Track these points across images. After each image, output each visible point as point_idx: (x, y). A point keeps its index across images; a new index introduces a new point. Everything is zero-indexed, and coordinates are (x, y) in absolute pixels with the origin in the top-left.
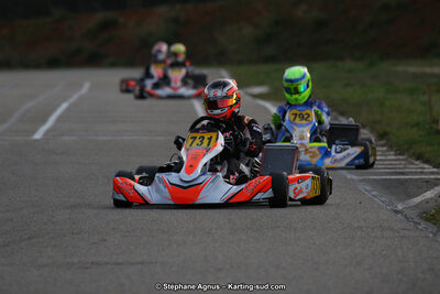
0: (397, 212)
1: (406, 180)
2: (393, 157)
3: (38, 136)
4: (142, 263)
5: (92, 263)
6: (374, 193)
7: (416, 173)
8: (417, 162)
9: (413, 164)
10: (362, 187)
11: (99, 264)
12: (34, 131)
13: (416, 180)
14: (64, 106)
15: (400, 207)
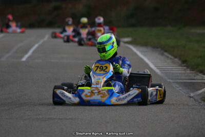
0: (190, 97)
1: (195, 82)
2: (189, 72)
3: (24, 59)
4: (71, 119)
5: (49, 119)
6: (180, 88)
7: (200, 79)
8: (200, 74)
9: (198, 75)
10: (174, 85)
11: (51, 119)
12: (22, 57)
13: (200, 82)
14: (36, 46)
15: (192, 95)
